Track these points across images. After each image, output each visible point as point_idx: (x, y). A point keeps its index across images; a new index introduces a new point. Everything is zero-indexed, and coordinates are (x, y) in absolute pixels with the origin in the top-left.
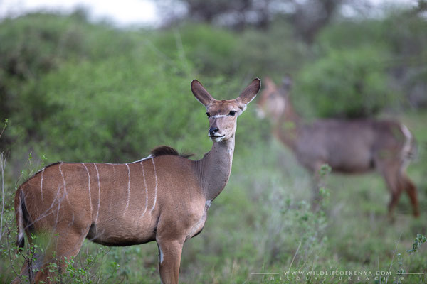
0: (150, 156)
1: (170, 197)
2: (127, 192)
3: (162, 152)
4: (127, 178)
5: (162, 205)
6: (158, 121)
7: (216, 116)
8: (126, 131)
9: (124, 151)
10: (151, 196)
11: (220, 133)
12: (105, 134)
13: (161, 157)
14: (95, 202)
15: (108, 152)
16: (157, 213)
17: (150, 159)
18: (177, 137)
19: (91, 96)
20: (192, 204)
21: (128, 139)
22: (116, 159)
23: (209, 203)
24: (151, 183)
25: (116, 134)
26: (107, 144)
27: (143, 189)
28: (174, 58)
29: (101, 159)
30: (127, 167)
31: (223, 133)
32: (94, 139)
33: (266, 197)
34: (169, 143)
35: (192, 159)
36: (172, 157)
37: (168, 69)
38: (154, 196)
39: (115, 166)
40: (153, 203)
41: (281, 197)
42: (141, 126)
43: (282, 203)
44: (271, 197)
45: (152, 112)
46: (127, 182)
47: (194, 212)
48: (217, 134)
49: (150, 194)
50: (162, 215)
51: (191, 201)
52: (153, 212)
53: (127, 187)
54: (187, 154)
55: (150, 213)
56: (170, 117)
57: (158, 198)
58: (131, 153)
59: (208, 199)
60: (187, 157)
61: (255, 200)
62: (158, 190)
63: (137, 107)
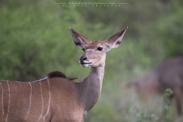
0: (46, 78)
1: (59, 107)
2: (29, 102)
3: (55, 75)
4: (29, 92)
5: (53, 112)
6: (54, 53)
7: (87, 50)
8: (31, 59)
9: (28, 73)
10: (46, 106)
11: (87, 61)
12: (16, 60)
13: (54, 79)
14: (6, 108)
15: (17, 73)
16: (49, 118)
17: (46, 80)
18: (66, 64)
19: (8, 33)
20: (74, 113)
21: (32, 65)
22: (23, 79)
23: (86, 112)
24: (46, 97)
25: (24, 61)
26: (17, 68)
27: (40, 101)
28: (67, 9)
29: (12, 78)
30: (29, 85)
31: (90, 61)
32: (8, 63)
33: (127, 110)
34: (60, 69)
35: (76, 81)
36: (61, 79)
37: (62, 16)
38: (48, 106)
39: (21, 84)
40: (46, 111)
41: (138, 111)
42: (42, 56)
43: (139, 115)
44: (131, 110)
45: (50, 46)
46: (29, 95)
47: (75, 118)
48: (85, 61)
49: (45, 105)
50: (52, 120)
51: (74, 111)
52: (47, 117)
53: (29, 99)
54: (73, 77)
55: (44, 118)
56: (63, 50)
57: (51, 108)
58: (34, 75)
59: (85, 110)
60: (72, 79)
61: (120, 111)
62: (51, 102)
63: (40, 42)
